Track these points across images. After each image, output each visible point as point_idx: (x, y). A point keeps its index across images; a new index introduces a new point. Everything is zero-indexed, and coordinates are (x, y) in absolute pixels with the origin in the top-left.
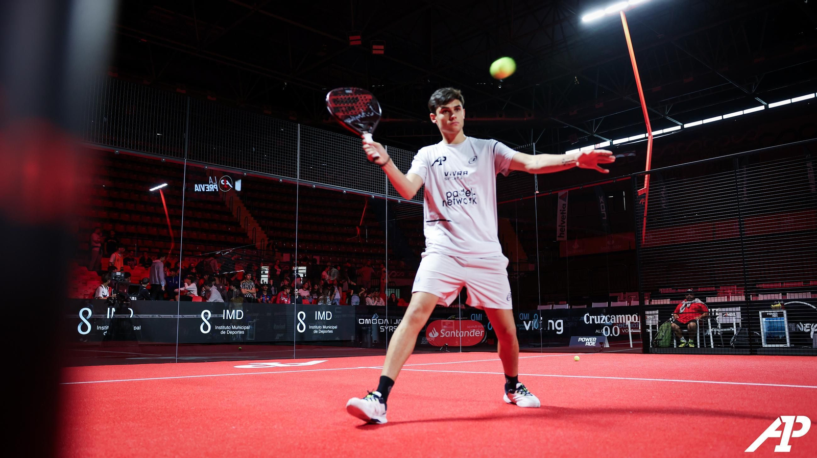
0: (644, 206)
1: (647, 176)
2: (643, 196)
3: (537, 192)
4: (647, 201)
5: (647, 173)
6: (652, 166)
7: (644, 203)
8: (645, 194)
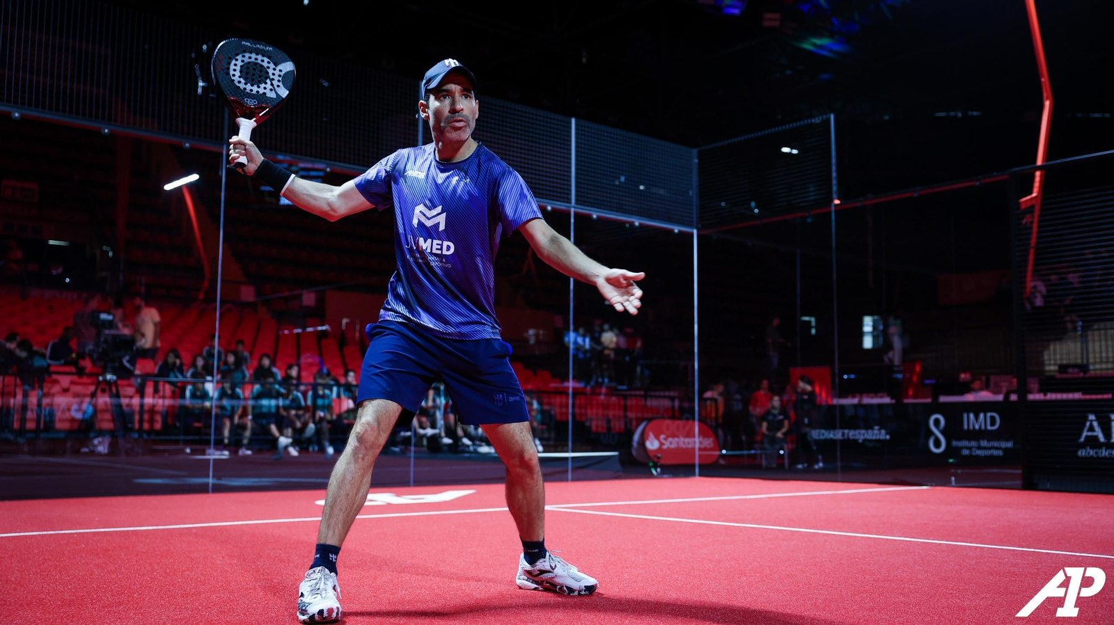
0: (1031, 228)
1: (1038, 174)
2: (1030, 210)
3: (837, 202)
4: (1036, 219)
5: (1039, 168)
6: (1049, 155)
7: (1032, 223)
8: (1033, 206)
